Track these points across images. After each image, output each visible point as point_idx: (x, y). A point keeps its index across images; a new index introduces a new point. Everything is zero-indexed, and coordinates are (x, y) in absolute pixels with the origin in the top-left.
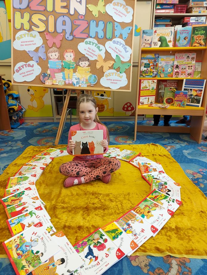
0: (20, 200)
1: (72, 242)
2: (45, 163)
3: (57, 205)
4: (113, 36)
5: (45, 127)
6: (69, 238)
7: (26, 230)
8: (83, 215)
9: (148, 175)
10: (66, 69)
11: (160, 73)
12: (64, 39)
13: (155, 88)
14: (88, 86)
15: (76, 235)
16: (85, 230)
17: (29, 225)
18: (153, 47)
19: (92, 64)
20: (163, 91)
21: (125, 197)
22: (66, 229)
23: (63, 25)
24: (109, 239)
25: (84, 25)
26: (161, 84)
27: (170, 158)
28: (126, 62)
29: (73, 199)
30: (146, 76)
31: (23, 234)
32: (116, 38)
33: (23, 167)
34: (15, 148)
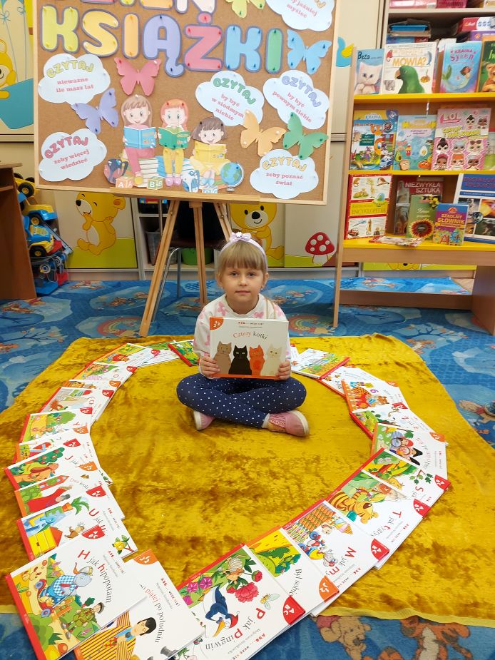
0: (52, 470)
1: (176, 578)
2: (115, 379)
3: (142, 485)
4: (284, 67)
5: (118, 293)
6: (168, 567)
7: (63, 545)
8: (204, 511)
9: (365, 412)
10: (166, 149)
11: (400, 158)
12: (162, 73)
13: (387, 196)
14: (220, 191)
15: (186, 559)
16: (207, 547)
17: (72, 532)
18: (384, 94)
19: (231, 136)
20: (407, 204)
21: (309, 466)
22: (162, 544)
23: (159, 38)
24: (266, 573)
25: (211, 38)
26: (401, 188)
27: (422, 372)
29: (181, 469)
30: (364, 165)
31: (55, 555)
32: (289, 69)
33: (61, 390)
34: (44, 343)
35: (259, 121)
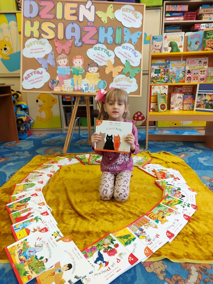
0: (26, 206)
1: (81, 247)
2: (53, 170)
3: (65, 211)
4: (123, 42)
5: (53, 138)
6: (77, 243)
7: (31, 235)
9: (161, 181)
10: (74, 75)
11: (171, 79)
12: (73, 45)
13: (167, 94)
15: (85, 240)
16: (94, 235)
17: (34, 230)
18: (164, 52)
19: (101, 70)
22: (75, 234)
23: (72, 32)
24: (120, 245)
25: (93, 32)
27: (184, 165)
28: (136, 67)
30: (157, 82)
31: (27, 239)
32: (125, 43)
33: (29, 175)
34: (22, 157)
35: (113, 63)
